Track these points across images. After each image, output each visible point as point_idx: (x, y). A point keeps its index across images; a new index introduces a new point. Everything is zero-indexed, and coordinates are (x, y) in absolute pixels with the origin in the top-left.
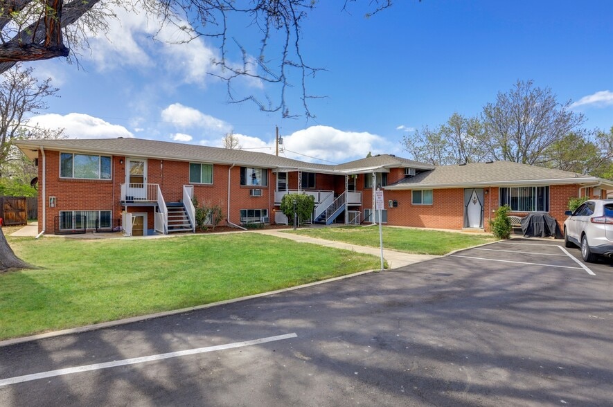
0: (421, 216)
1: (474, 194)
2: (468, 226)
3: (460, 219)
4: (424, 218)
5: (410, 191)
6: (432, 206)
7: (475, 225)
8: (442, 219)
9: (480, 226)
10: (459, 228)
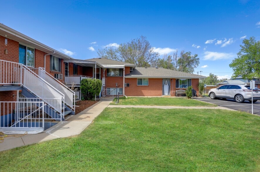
0: (142, 91)
1: (166, 81)
2: (164, 95)
3: (161, 92)
4: (144, 91)
5: (136, 79)
6: (148, 86)
7: (166, 94)
8: (153, 92)
9: (168, 94)
10: (160, 95)
